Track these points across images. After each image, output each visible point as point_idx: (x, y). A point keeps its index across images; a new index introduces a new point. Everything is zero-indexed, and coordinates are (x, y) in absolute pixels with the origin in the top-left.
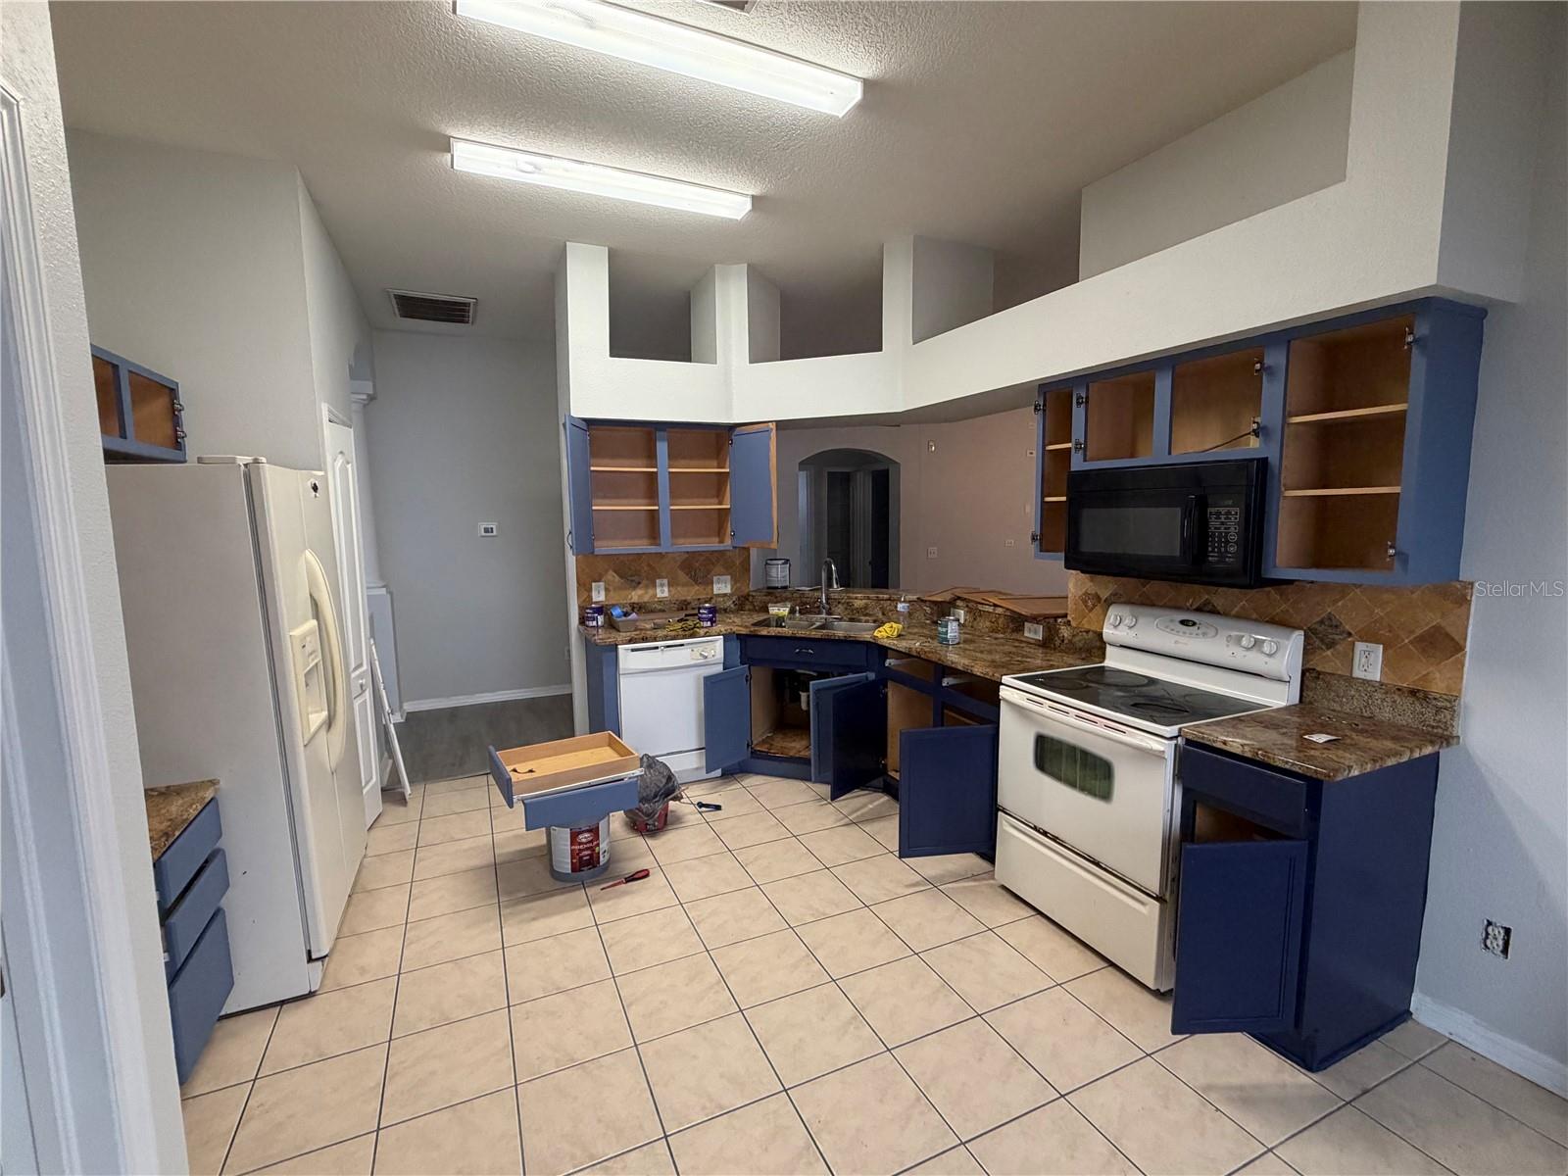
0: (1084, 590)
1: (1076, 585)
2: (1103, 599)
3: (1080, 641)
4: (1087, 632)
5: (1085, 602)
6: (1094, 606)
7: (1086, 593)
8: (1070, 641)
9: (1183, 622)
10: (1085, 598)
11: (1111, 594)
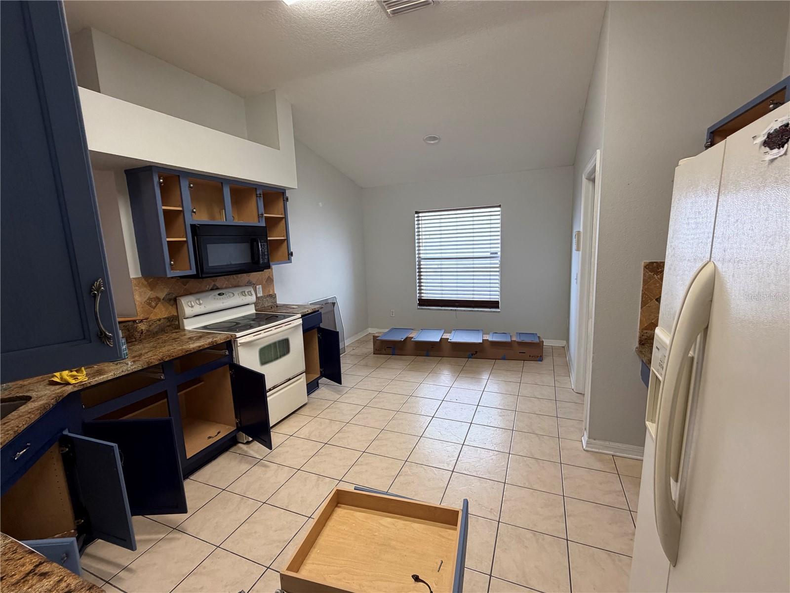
0: (147, 297)
1: (141, 296)
2: (162, 298)
3: (155, 328)
4: (160, 320)
5: (149, 304)
6: (157, 304)
7: (149, 299)
8: (148, 331)
9: (219, 294)
10: (149, 302)
11: (166, 295)
